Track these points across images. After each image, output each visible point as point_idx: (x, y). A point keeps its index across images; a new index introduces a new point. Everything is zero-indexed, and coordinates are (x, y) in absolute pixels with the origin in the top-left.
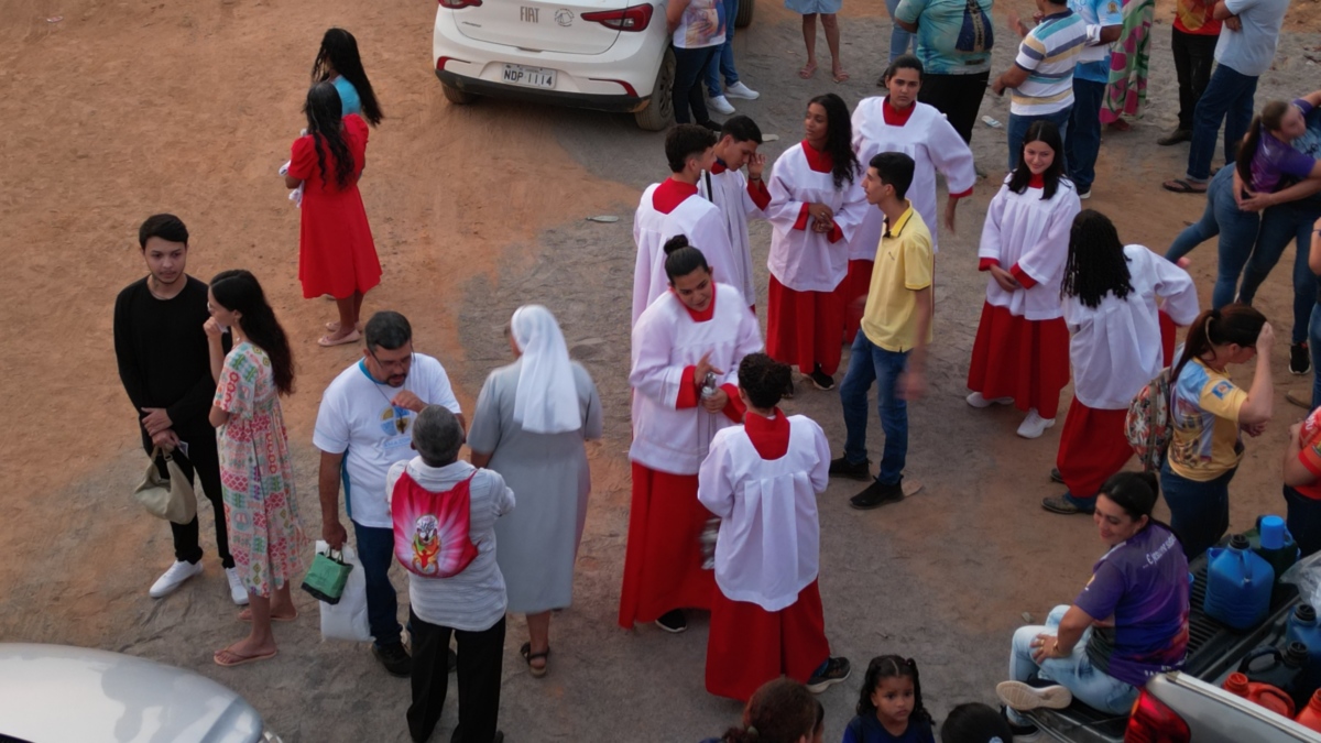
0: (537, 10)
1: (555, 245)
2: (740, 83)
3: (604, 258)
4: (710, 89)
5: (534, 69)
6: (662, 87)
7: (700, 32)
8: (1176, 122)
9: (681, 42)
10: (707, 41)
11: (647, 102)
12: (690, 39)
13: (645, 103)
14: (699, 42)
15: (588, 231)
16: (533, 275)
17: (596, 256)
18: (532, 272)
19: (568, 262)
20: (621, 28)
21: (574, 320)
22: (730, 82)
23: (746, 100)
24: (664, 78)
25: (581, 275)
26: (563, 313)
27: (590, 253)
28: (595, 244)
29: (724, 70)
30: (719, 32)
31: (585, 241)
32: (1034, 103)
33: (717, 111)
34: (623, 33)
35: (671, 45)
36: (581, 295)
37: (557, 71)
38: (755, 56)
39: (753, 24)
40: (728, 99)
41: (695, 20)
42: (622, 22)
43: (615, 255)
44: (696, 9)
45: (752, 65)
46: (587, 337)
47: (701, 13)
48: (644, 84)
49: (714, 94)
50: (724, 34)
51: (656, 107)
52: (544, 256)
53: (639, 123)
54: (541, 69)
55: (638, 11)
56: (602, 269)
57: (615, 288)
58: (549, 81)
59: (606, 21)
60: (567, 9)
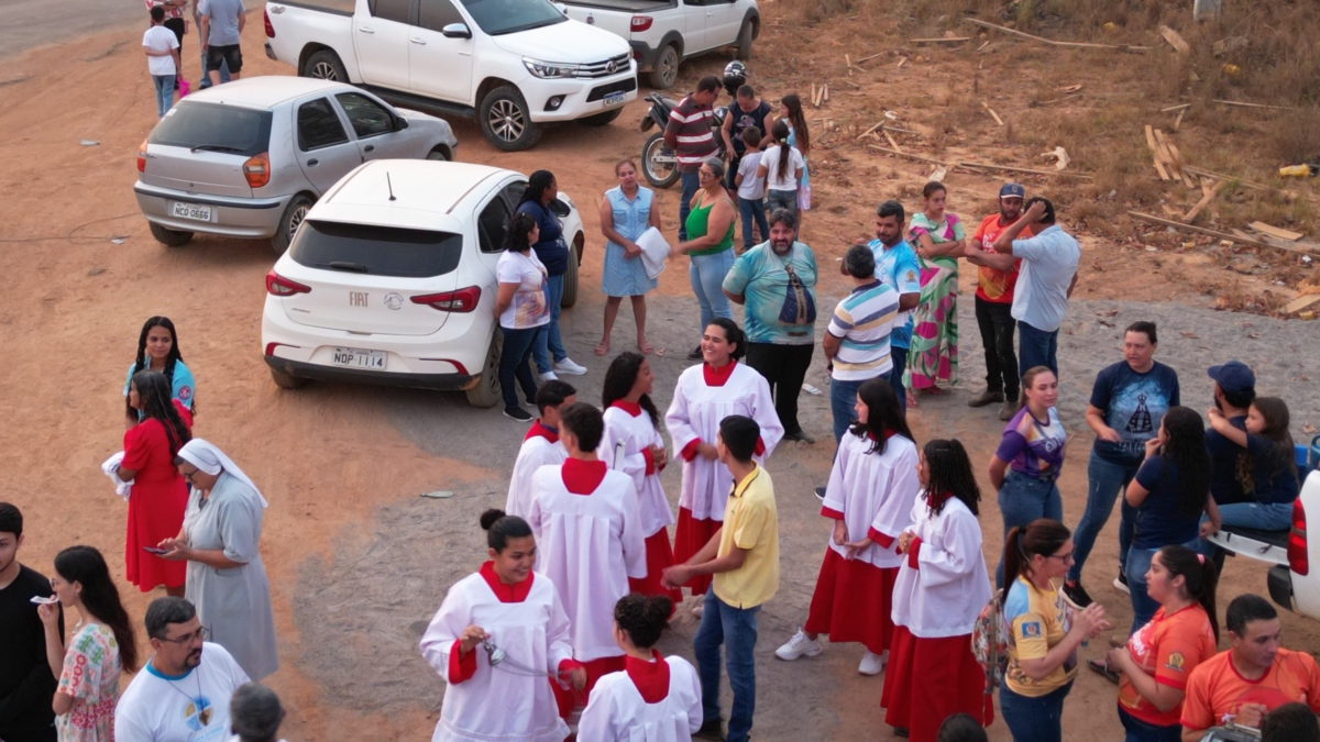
0: (366, 294)
1: (390, 522)
2: (568, 359)
3: (440, 533)
4: (539, 366)
5: (363, 352)
6: (491, 365)
7: (529, 313)
8: (985, 385)
9: (510, 322)
10: (535, 321)
11: (478, 379)
12: (519, 319)
13: (476, 381)
14: (528, 323)
15: (423, 507)
16: (369, 553)
17: (432, 531)
18: (367, 551)
19: (403, 538)
20: (450, 309)
21: (411, 596)
22: (558, 358)
23: (575, 376)
25: (417, 551)
26: (400, 591)
27: (425, 529)
28: (430, 519)
29: (551, 347)
30: (545, 314)
31: (420, 517)
32: (851, 370)
34: (452, 314)
35: (498, 325)
36: (418, 570)
37: (386, 352)
38: (580, 334)
39: (577, 304)
41: (524, 302)
42: (451, 304)
43: (451, 530)
44: (525, 292)
45: (578, 342)
47: (529, 295)
48: (474, 362)
49: (542, 370)
50: (550, 314)
51: (486, 384)
52: (379, 534)
53: (471, 402)
54: (372, 351)
55: (467, 294)
56: (438, 544)
57: (451, 562)
58: (380, 363)
59: (436, 303)
60: (396, 293)
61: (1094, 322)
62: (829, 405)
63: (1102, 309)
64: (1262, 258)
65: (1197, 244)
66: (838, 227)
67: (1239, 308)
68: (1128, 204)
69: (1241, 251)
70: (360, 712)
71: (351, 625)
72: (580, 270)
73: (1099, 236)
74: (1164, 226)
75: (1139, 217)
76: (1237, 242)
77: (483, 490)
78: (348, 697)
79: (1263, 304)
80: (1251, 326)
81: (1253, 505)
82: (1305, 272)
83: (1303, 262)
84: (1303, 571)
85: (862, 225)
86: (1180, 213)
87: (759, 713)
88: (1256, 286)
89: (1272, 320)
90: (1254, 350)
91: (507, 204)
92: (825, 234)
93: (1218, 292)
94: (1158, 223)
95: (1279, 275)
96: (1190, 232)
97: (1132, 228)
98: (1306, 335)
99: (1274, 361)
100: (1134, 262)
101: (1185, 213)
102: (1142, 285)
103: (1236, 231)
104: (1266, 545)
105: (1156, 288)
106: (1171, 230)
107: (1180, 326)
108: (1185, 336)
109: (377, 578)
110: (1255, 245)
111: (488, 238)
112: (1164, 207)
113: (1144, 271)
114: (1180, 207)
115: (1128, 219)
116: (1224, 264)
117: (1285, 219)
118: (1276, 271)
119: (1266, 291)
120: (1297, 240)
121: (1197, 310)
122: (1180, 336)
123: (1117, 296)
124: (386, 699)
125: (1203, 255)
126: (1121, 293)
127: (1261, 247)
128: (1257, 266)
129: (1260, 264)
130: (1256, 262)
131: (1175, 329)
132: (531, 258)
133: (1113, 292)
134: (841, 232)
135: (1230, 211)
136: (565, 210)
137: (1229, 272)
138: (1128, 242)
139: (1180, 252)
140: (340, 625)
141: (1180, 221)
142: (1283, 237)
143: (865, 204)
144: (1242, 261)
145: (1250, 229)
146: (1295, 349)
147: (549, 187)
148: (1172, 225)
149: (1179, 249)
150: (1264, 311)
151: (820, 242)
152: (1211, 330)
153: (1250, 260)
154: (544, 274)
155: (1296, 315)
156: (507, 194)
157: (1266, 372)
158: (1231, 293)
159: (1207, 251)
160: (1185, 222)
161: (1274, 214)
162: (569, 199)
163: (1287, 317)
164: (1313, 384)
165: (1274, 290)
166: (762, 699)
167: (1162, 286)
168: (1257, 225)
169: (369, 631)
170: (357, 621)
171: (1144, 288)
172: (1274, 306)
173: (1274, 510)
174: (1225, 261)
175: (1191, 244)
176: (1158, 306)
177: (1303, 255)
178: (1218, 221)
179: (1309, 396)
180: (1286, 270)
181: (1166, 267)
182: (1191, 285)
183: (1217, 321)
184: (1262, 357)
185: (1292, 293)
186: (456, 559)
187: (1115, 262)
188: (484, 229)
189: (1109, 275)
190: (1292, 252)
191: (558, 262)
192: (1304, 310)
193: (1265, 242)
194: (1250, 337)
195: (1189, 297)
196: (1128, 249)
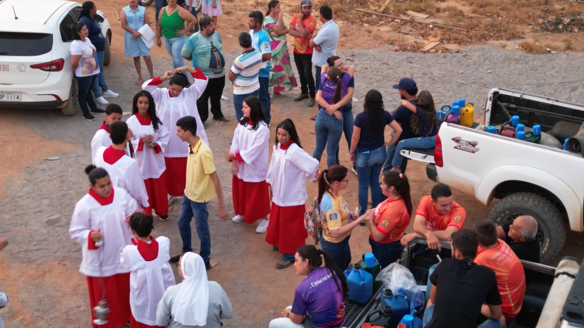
0: (8, 66)
1: (31, 173)
2: (109, 90)
3: (56, 177)
4: (95, 94)
5: (9, 93)
6: (73, 95)
7: (88, 69)
8: (300, 91)
9: (79, 74)
10: (92, 72)
11: (67, 103)
12: (83, 72)
13: (66, 103)
14: (88, 73)
15: (46, 165)
16: (22, 189)
17: (51, 176)
18: (21, 187)
19: (38, 181)
20: (50, 70)
21: (45, 208)
22: (105, 89)
23: (113, 98)
24: (73, 91)
25: (45, 186)
26: (39, 205)
27: (48, 175)
28: (50, 171)
29: (101, 85)
30: (96, 68)
31: (45, 170)
32: (242, 89)
33: (100, 104)
34: (51, 72)
35: (75, 76)
36: (47, 195)
37: (21, 92)
38: (114, 78)
39: (111, 63)
40: (105, 98)
41: (85, 64)
42: (50, 68)
43: (61, 175)
44: (85, 59)
45: (113, 81)
46: (52, 215)
47: (87, 60)
48: (64, 95)
49: (98, 96)
50: (99, 69)
51: (71, 105)
52: (26, 179)
53: (64, 112)
54: (13, 92)
55: (57, 62)
56: (55, 182)
57: (63, 190)
58: (18, 98)
59: (43, 68)
60: (23, 64)
61: (345, 59)
62: (233, 105)
63: (348, 54)
64: (413, 27)
65: (385, 22)
66: (229, 21)
67: (405, 50)
68: (355, 5)
69: (404, 24)
70: (25, 265)
71: (17, 224)
72: (111, 47)
73: (344, 20)
74: (371, 15)
75: (360, 11)
76: (402, 20)
77: (75, 155)
78: (19, 258)
79: (414, 48)
80: (410, 57)
81: (419, 138)
82: (431, 32)
83: (430, 28)
84: (441, 165)
85: (240, 20)
86: (377, 8)
87: (213, 247)
88: (411, 40)
89: (419, 55)
90: (412, 68)
91: (73, 17)
92: (224, 25)
93: (395, 43)
94: (368, 13)
95: (420, 34)
96: (382, 17)
97: (357, 16)
98: (433, 60)
99: (421, 72)
100: (359, 32)
101: (380, 8)
102: (363, 42)
103: (401, 15)
104: (425, 155)
105: (369, 42)
106: (374, 16)
107: (381, 59)
108: (383, 63)
109: (27, 200)
110: (410, 21)
111: (65, 34)
112: (370, 6)
113: (364, 35)
114: (377, 5)
115: (355, 12)
116: (397, 31)
117: (421, 9)
118: (419, 32)
119: (415, 42)
120: (427, 18)
121: (388, 52)
122: (381, 64)
123: (353, 47)
124: (38, 257)
125: (388, 27)
126: (355, 46)
127: (412, 22)
128: (411, 31)
129: (412, 29)
130: (410, 29)
131: (379, 61)
132: (86, 42)
133: (352, 46)
134: (231, 24)
135: (398, 6)
136: (102, 20)
137: (399, 34)
138: (356, 23)
139: (378, 26)
140: (12, 224)
141: (378, 12)
142: (420, 17)
143: (241, 10)
144: (405, 29)
145: (407, 14)
146: (429, 66)
147: (92, 8)
148: (374, 14)
149: (378, 25)
150: (415, 50)
151: (221, 29)
152: (394, 60)
153: (408, 28)
154: (93, 50)
155: (428, 51)
156: (72, 13)
157: (418, 77)
158: (401, 43)
159: (390, 25)
160: (380, 12)
161: (416, 7)
162: (102, 14)
163: (425, 52)
164: (437, 82)
165: (418, 41)
166: (213, 240)
167: (372, 42)
168: (410, 12)
169: (26, 226)
170: (20, 222)
171: (365, 43)
172: (419, 48)
173: (428, 140)
174: (397, 29)
175: (383, 22)
176: (371, 51)
177: (429, 25)
178: (393, 11)
179: (436, 87)
180: (423, 31)
181: (373, 33)
182: (384, 41)
183: (396, 56)
184: (416, 71)
185: (426, 42)
186: (65, 188)
187: (352, 32)
188: (62, 29)
189: (350, 38)
190: (425, 23)
191: (101, 45)
192: (431, 49)
193: (413, 19)
194: (410, 62)
195: (384, 46)
196: (357, 25)
